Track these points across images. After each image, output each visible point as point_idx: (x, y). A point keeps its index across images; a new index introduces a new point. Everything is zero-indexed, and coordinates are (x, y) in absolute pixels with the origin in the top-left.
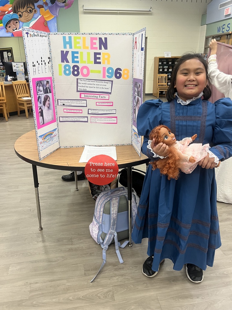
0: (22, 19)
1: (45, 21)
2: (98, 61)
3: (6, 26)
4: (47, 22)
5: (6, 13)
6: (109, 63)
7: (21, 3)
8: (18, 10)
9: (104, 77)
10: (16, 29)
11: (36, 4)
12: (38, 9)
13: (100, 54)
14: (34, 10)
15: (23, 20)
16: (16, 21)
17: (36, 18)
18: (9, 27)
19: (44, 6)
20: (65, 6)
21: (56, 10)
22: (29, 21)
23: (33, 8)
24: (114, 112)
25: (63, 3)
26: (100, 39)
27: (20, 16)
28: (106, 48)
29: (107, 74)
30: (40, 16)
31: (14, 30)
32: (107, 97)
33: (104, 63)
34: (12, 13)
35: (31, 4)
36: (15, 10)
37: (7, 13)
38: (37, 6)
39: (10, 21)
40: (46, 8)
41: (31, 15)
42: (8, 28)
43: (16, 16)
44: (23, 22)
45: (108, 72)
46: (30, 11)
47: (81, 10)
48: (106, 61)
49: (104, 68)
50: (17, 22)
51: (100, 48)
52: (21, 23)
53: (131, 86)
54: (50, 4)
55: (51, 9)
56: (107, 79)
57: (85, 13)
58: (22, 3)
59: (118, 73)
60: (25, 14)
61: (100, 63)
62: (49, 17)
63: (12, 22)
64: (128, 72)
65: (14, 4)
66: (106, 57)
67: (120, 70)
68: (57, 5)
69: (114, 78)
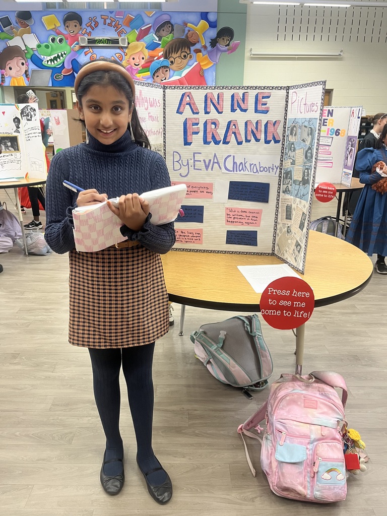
0: (174, 66)
1: (201, 69)
2: (325, 124)
3: (154, 74)
4: (203, 71)
5: (155, 59)
6: (332, 125)
7: (174, 46)
8: (170, 56)
9: (328, 134)
10: (165, 79)
11: (192, 48)
12: (194, 54)
13: (327, 119)
14: (189, 55)
15: (175, 68)
16: (166, 69)
17: (191, 66)
18: (157, 76)
19: (202, 50)
20: (228, 50)
21: (217, 55)
22: (181, 68)
23: (189, 53)
24: (331, 159)
25: (226, 46)
26: (329, 110)
27: (172, 62)
28: (332, 116)
29: (330, 133)
30: (196, 63)
31: (162, 80)
32: (327, 148)
33: (329, 125)
34: (163, 58)
35: (186, 48)
36: (166, 56)
37: (157, 59)
38: (194, 51)
39: (158, 69)
40: (204, 52)
41: (185, 61)
42: (155, 77)
43: (167, 63)
44: (174, 71)
45: (331, 131)
46: (185, 56)
47: (247, 54)
48: (331, 124)
49: (329, 129)
50: (167, 71)
51: (328, 116)
52: (172, 72)
53: (346, 141)
54: (209, 48)
55: (210, 54)
56: (329, 136)
57: (252, 59)
58: (176, 45)
59: (337, 133)
60: (178, 60)
61: (326, 125)
62: (206, 65)
63: (161, 70)
64: (345, 132)
65: (166, 48)
66: (331, 121)
67: (340, 130)
68: (218, 49)
69: (334, 136)
